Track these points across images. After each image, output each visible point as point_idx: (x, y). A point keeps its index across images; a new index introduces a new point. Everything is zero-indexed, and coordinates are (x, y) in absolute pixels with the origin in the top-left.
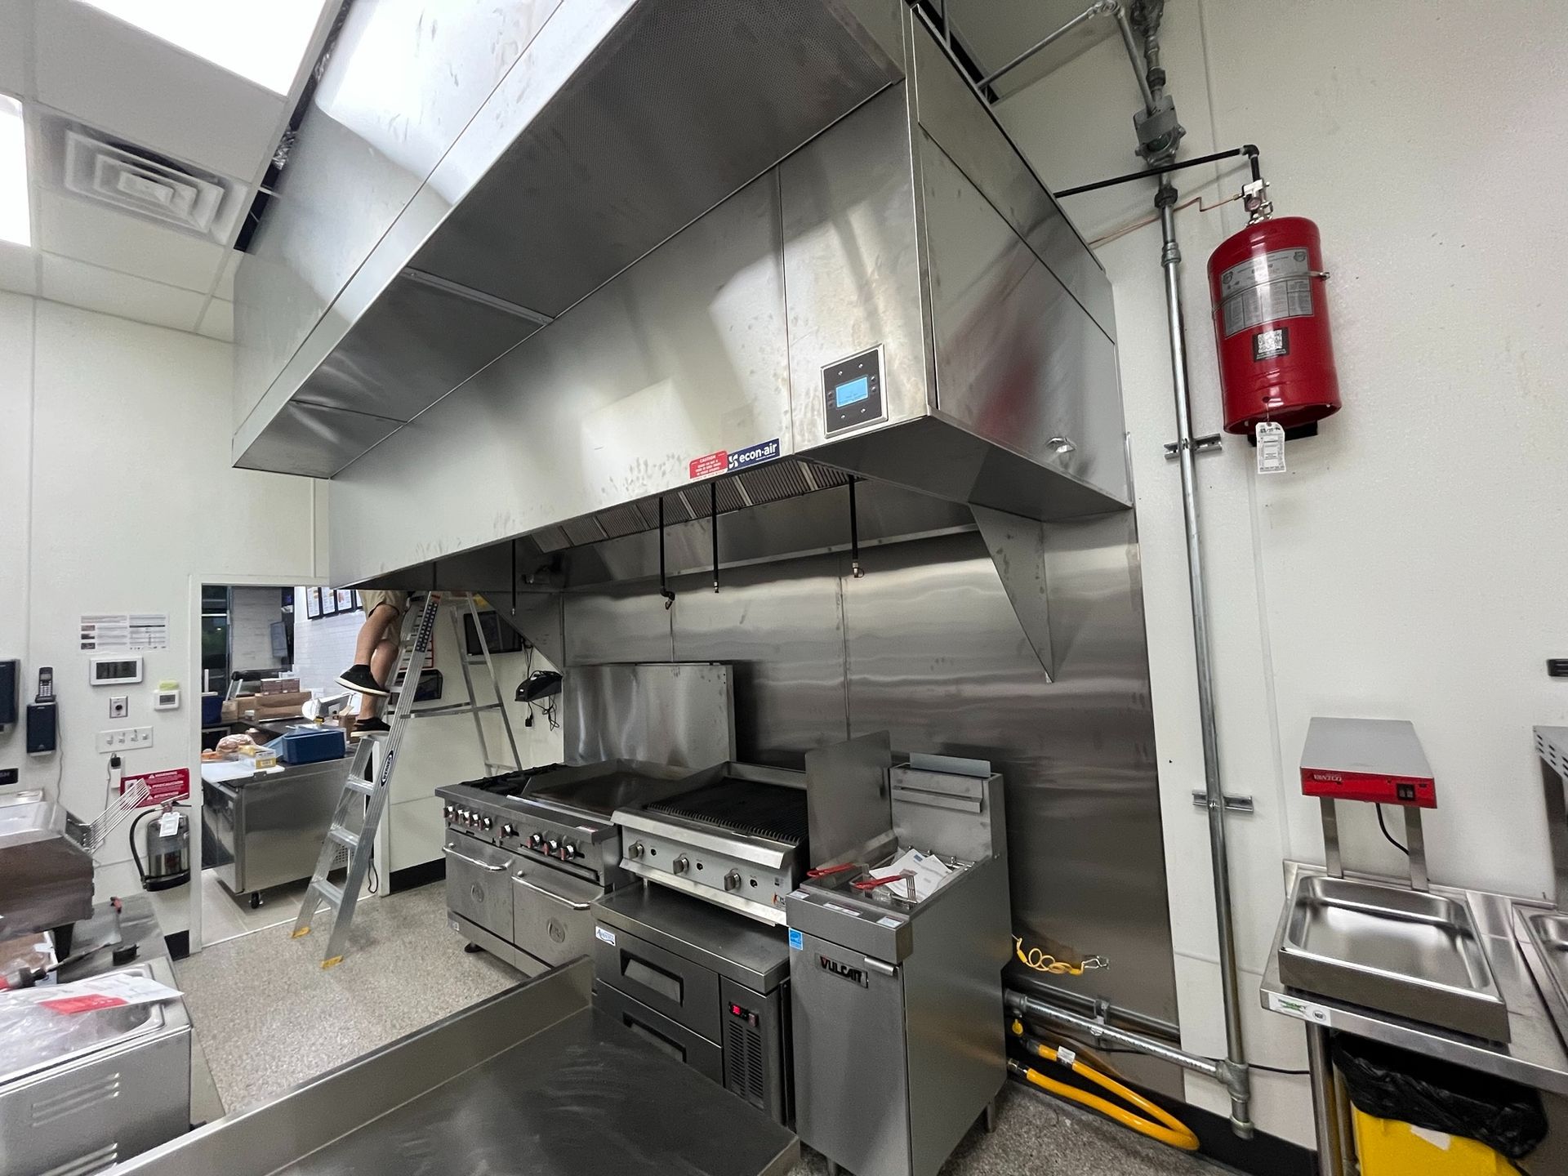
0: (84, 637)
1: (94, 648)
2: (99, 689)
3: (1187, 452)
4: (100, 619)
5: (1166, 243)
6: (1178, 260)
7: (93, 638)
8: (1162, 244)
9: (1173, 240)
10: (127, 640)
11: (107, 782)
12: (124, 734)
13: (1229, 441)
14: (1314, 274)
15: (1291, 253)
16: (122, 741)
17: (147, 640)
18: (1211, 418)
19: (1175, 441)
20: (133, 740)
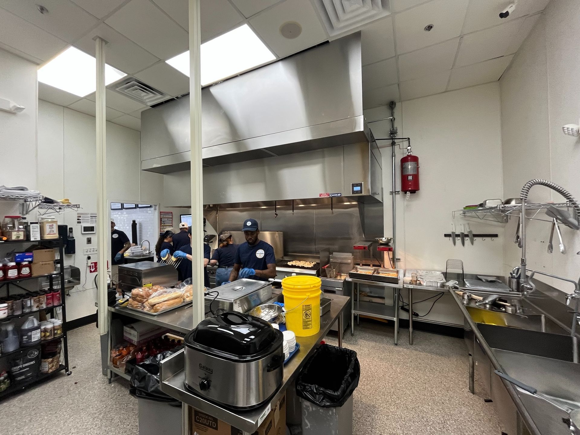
0: (78, 219)
1: (80, 223)
2: (83, 235)
3: (394, 194)
4: (82, 214)
5: (393, 152)
6: (395, 156)
7: (80, 220)
8: (392, 153)
9: (394, 152)
10: (90, 221)
11: (86, 264)
12: (91, 249)
13: (401, 193)
14: (417, 167)
15: (414, 163)
16: (90, 251)
17: (95, 221)
18: (399, 188)
19: (392, 191)
20: (93, 251)
